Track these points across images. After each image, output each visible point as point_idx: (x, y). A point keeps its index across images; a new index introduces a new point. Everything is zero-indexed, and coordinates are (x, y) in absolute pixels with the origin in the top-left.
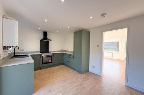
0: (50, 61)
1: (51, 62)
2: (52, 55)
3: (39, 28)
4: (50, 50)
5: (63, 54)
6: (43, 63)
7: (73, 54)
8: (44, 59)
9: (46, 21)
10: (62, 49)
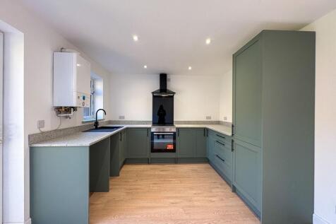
0: (170, 147)
1: (173, 151)
2: (175, 133)
3: (145, 67)
4: (175, 119)
5: (206, 131)
6: (153, 150)
7: (230, 134)
8: (156, 141)
9: (136, 38)
10: (210, 118)
